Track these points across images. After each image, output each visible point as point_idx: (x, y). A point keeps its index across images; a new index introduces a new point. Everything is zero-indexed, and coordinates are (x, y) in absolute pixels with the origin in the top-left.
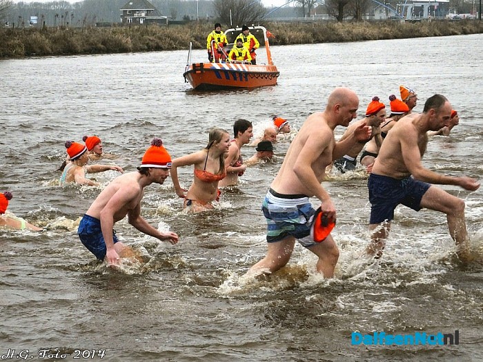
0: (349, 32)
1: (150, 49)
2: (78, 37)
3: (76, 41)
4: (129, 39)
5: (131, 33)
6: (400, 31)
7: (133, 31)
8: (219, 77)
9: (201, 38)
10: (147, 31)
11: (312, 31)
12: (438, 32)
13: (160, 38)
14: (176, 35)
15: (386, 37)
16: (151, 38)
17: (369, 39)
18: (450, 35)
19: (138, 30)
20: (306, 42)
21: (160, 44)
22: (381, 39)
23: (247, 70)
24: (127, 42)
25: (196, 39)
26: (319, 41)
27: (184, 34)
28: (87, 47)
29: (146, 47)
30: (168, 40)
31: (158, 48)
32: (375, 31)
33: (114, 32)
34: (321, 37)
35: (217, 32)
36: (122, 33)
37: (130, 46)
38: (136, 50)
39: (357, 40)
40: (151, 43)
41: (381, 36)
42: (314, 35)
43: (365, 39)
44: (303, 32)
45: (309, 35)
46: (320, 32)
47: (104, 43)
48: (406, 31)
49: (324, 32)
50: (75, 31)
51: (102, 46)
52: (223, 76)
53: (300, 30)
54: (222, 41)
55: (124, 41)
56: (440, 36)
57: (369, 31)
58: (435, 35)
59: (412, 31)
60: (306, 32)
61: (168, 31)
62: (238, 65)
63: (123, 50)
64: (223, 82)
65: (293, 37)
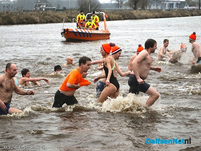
0: (139, 15)
1: (47, 22)
2: (14, 16)
3: (14, 18)
4: (38, 17)
5: (39, 15)
6: (163, 14)
7: (40, 14)
8: (76, 35)
9: (71, 17)
10: (46, 14)
11: (122, 14)
12: (180, 15)
13: (52, 17)
14: (60, 16)
15: (156, 17)
16: (48, 17)
17: (149, 18)
18: (186, 16)
19: (42, 14)
20: (120, 19)
21: (52, 20)
22: (154, 18)
23: (90, 32)
24: (37, 19)
25: (69, 18)
26: (126, 19)
27: (64, 15)
28: (19, 21)
29: (46, 21)
30: (56, 18)
31: (51, 22)
32: (151, 14)
33: (31, 14)
34: (126, 17)
35: (81, 14)
36: (34, 15)
37: (38, 21)
38: (41, 23)
39: (143, 19)
40: (48, 20)
41: (154, 17)
42: (123, 16)
43: (147, 18)
44: (118, 15)
45: (121, 16)
46: (126, 15)
47: (26, 19)
48: (166, 14)
49: (128, 15)
50: (13, 14)
51: (26, 21)
52: (78, 35)
53: (117, 14)
54: (83, 19)
55: (35, 18)
56: (181, 17)
57: (149, 15)
58: (179, 17)
59: (168, 14)
60: (120, 15)
61: (56, 14)
62: (86, 30)
63: (35, 23)
64: (78, 37)
65: (113, 17)
